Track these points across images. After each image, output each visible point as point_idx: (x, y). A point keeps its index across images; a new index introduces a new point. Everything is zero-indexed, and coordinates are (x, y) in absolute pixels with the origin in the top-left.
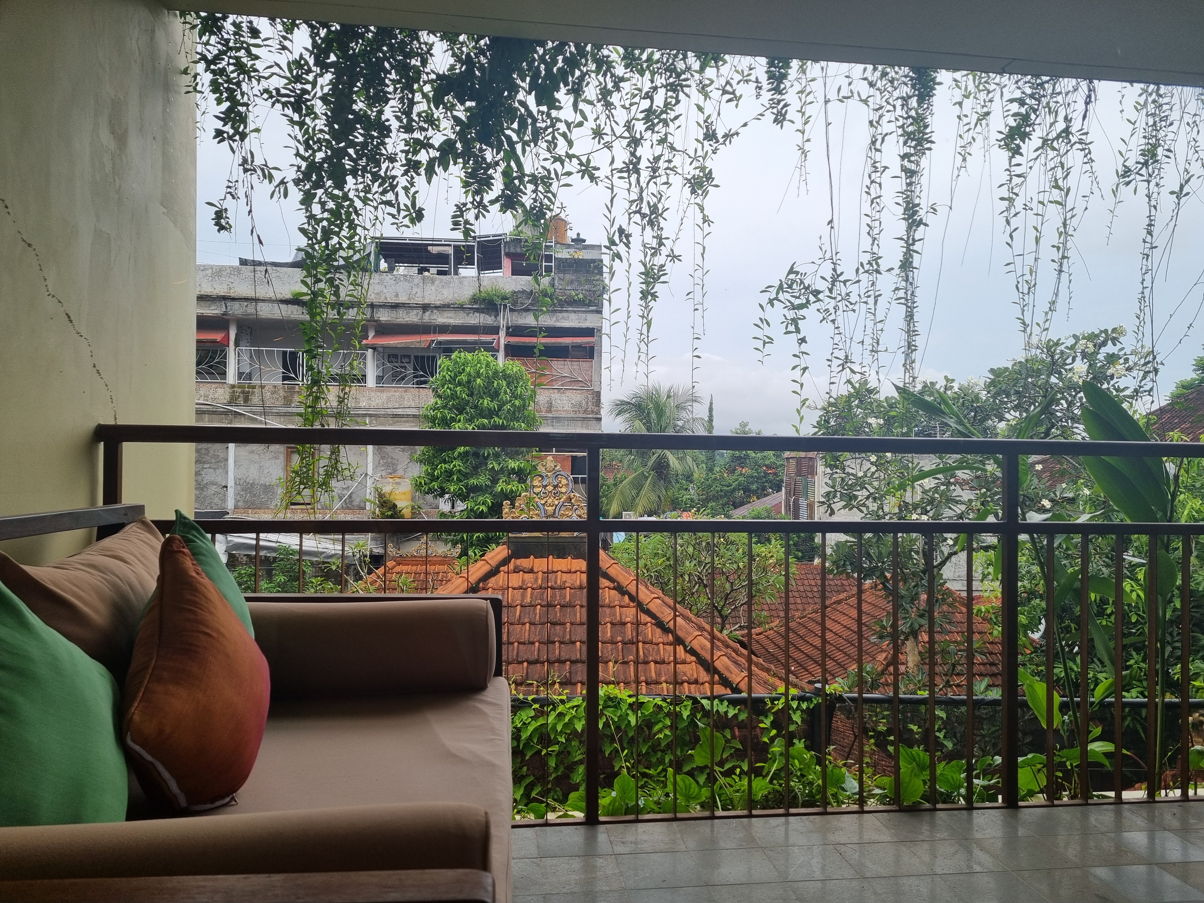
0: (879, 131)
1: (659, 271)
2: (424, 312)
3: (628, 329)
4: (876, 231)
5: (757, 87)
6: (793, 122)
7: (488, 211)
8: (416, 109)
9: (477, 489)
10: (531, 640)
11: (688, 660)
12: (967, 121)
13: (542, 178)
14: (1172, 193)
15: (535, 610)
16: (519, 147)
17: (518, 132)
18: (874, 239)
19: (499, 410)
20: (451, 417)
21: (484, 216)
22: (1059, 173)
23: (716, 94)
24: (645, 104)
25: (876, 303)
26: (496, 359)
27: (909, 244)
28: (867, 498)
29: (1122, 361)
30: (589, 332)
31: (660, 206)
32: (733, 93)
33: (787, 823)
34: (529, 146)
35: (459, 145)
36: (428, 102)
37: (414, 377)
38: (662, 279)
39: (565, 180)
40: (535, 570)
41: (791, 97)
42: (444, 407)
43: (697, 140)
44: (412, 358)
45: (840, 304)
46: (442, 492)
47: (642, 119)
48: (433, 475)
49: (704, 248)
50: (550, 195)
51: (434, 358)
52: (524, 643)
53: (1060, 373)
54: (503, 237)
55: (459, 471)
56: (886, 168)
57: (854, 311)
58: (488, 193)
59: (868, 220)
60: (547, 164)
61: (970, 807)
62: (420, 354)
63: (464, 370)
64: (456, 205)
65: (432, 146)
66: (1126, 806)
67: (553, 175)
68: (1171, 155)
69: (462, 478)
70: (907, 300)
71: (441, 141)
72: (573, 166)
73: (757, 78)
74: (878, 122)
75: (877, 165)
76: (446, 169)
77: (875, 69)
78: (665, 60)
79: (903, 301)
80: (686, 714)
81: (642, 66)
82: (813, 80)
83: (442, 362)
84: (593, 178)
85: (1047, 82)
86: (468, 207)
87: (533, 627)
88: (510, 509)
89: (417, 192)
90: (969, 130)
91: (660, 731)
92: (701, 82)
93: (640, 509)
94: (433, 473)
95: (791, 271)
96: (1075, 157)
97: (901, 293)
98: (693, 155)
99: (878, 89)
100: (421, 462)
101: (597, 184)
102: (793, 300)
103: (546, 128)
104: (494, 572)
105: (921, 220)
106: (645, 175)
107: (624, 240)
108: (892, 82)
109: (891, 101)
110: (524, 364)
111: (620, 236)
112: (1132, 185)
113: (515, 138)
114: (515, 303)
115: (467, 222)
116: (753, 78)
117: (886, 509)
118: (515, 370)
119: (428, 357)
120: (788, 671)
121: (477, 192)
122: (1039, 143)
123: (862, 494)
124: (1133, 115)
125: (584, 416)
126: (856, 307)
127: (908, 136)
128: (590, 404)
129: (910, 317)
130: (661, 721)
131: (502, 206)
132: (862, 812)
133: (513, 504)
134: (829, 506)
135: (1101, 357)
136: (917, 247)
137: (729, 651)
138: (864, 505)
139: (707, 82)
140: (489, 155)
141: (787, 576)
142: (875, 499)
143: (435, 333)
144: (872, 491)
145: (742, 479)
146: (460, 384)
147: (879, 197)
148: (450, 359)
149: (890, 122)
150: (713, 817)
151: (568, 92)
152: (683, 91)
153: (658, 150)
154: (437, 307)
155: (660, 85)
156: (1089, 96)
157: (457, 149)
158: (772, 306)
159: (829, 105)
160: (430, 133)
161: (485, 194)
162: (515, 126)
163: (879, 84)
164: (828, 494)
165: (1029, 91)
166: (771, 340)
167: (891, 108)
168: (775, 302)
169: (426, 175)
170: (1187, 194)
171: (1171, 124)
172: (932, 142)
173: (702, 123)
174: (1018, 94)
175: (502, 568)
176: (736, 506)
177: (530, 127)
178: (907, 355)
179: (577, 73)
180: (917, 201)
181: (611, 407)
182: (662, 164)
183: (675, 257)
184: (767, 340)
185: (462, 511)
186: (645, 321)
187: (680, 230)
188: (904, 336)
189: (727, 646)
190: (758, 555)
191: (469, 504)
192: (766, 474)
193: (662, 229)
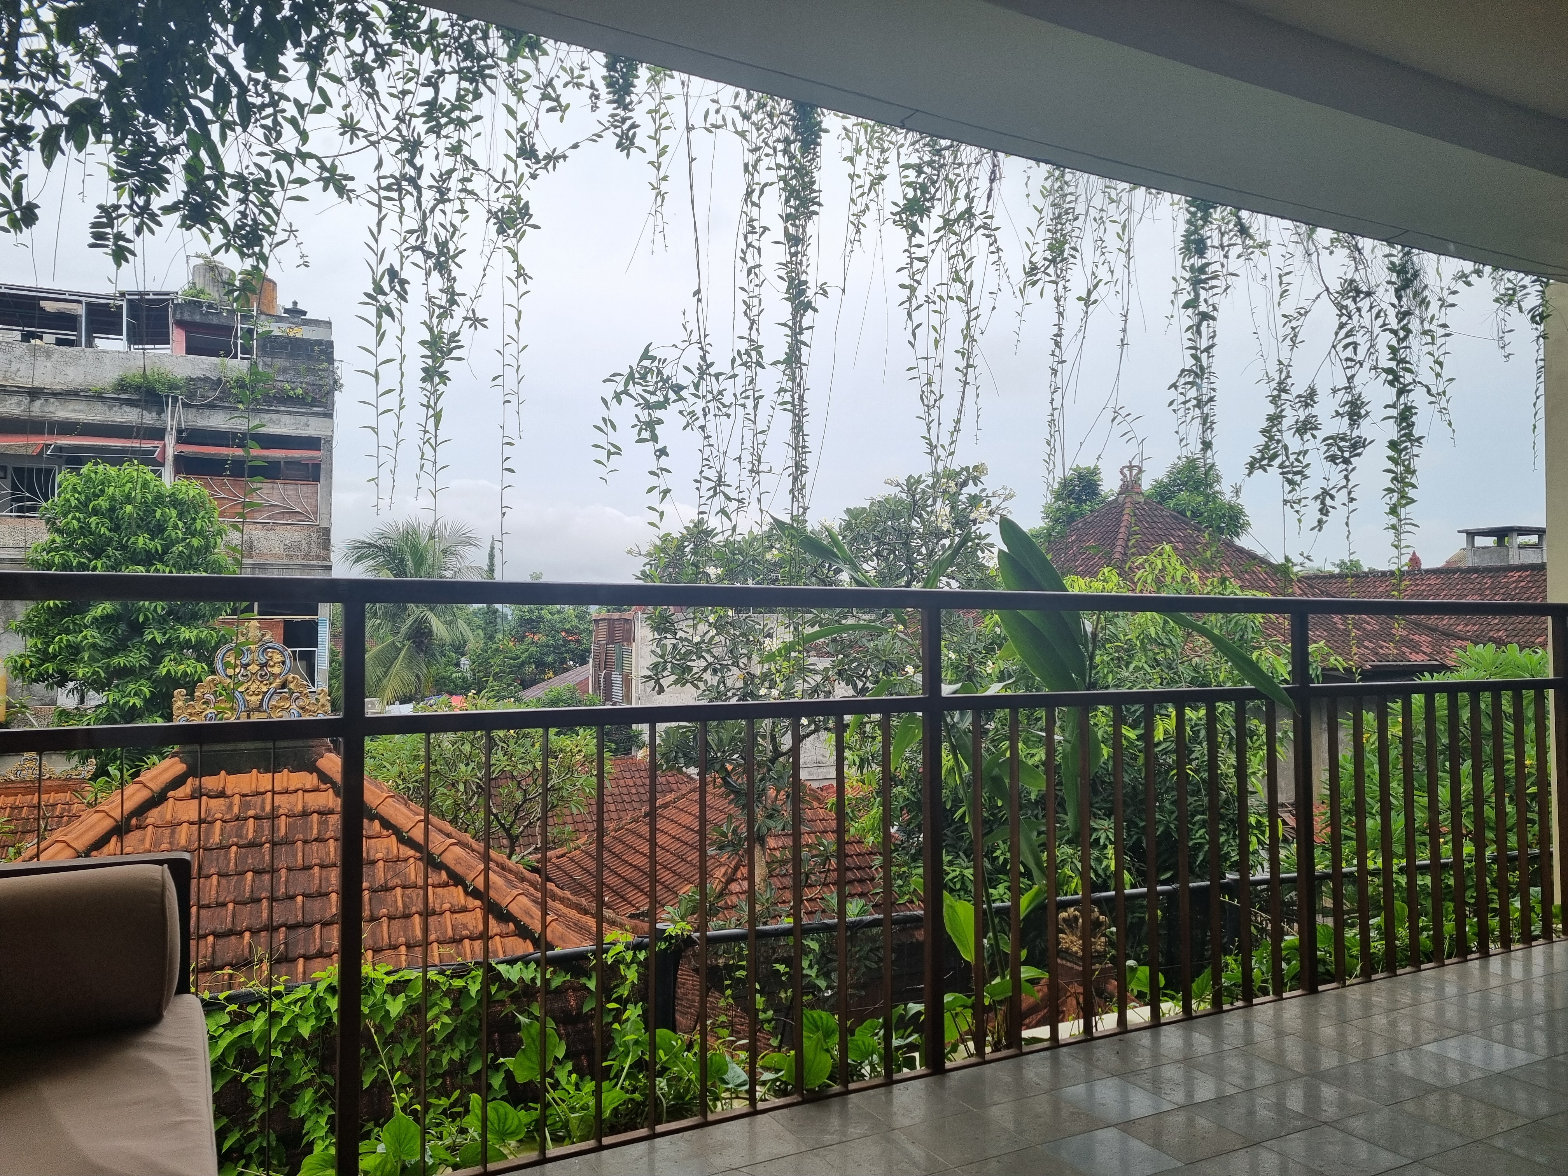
0: (756, 180)
1: (450, 341)
2: (32, 401)
3: (400, 425)
4: (755, 311)
5: (592, 95)
6: (644, 151)
7: (159, 224)
8: (23, 46)
9: (124, 673)
10: (221, 900)
11: (470, 906)
12: (859, 182)
13: (257, 183)
14: (1080, 299)
15: (227, 854)
16: (215, 130)
17: (213, 107)
18: (753, 322)
19: (165, 552)
20: (79, 563)
21: (152, 232)
22: (961, 264)
23: (532, 95)
24: (427, 94)
25: (756, 407)
26: (160, 476)
27: (796, 330)
28: (705, 670)
29: (984, 503)
30: (313, 443)
31: (451, 246)
32: (557, 99)
33: (652, 1151)
34: (233, 130)
35: (105, 111)
36: (49, 36)
37: (13, 500)
38: (456, 353)
39: (294, 190)
40: (229, 792)
41: (639, 115)
42: (68, 548)
43: (508, 157)
44: (10, 471)
45: (711, 405)
46: (63, 679)
47: (422, 115)
48: (45, 652)
49: (520, 313)
50: (269, 210)
51: (49, 472)
52: (208, 906)
53: (920, 516)
54: (172, 296)
55: (94, 646)
56: (766, 229)
57: (728, 416)
58: (158, 194)
59: (745, 296)
60: (265, 162)
61: (889, 1082)
62: (26, 465)
63: (102, 491)
64: (100, 207)
65: (54, 106)
66: (1064, 1049)
67: (274, 180)
68: (1077, 255)
69: (99, 656)
70: (794, 406)
71: (72, 101)
72: (309, 170)
73: (592, 83)
74: (755, 167)
75: (755, 224)
76: (80, 146)
77: (749, 97)
78: (456, 34)
79: (789, 407)
80: (474, 988)
81: (419, 39)
82: (669, 98)
83: (63, 477)
84: (341, 191)
85: (947, 148)
86: (120, 212)
87: (224, 881)
88: (186, 701)
89: (24, 177)
90: (863, 194)
91: (436, 1019)
92: (511, 75)
93: (388, 694)
94: (46, 649)
95: (645, 355)
96: (979, 245)
97: (787, 397)
98: (499, 177)
99: (753, 123)
100: (24, 632)
101: (350, 201)
102: (647, 396)
103: (263, 107)
104: (157, 799)
105: (810, 303)
106: (429, 197)
107: (398, 288)
108: (771, 116)
109: (770, 142)
110: (207, 486)
111: (391, 281)
112: (1040, 285)
113: (208, 114)
114: (191, 395)
115: (119, 236)
116: (586, 81)
117: (729, 683)
118: (191, 493)
119: (39, 471)
120: (601, 904)
121: (140, 191)
122: (940, 223)
123: (698, 665)
124: (1040, 202)
125: (305, 562)
126: (731, 411)
127: (791, 193)
128: (313, 545)
129: (798, 428)
130: (436, 1004)
131: (184, 218)
132: (754, 1112)
133: (191, 694)
134: (657, 682)
135: (963, 498)
136: (805, 337)
137: (526, 885)
138: (700, 679)
139: (521, 76)
140: (161, 134)
141: (600, 777)
142: (715, 671)
143: (51, 433)
144: (711, 660)
145: (533, 649)
146: (96, 512)
147: (759, 266)
148: (78, 474)
149: (769, 169)
150: (543, 1160)
151: (302, 57)
152: (485, 84)
153: (448, 163)
154: (55, 394)
155: (448, 69)
156: (993, 172)
157: (103, 116)
158: (619, 401)
159: (692, 133)
160: (51, 85)
161: (153, 196)
162: (208, 95)
163: (754, 118)
164: (655, 666)
165: (927, 158)
166: (618, 451)
167: (771, 152)
168: (623, 397)
169: (42, 151)
170: (1095, 301)
171: (1076, 219)
172: (820, 205)
173: (514, 132)
174: (914, 160)
175: (171, 794)
176: (526, 684)
177: (234, 101)
178: (795, 480)
179: (315, 32)
180: (804, 277)
181: (345, 551)
182: (454, 184)
183: (477, 320)
184: (613, 450)
185: (98, 707)
186: (431, 412)
187: (482, 285)
188: (791, 453)
189: (523, 879)
190: (561, 751)
191: (112, 696)
192: (566, 642)
193: (455, 279)
